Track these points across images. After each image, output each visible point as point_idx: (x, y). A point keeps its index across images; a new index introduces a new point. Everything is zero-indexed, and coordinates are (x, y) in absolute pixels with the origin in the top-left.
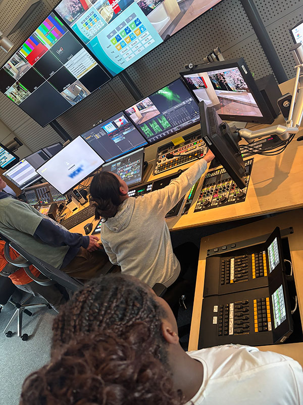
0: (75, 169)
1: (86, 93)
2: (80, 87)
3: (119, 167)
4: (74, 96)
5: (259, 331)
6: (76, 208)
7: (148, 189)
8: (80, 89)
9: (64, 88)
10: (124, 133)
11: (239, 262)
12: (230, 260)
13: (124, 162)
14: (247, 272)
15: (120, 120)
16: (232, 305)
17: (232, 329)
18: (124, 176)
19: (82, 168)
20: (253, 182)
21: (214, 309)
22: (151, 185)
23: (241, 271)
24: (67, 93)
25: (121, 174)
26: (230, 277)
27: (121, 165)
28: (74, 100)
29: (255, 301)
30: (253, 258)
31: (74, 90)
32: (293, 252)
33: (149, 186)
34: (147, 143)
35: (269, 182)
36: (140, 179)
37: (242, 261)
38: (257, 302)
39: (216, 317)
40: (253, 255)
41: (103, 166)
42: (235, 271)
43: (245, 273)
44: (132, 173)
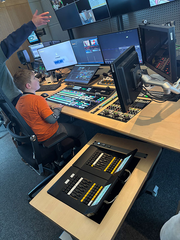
0: (59, 59)
1: (93, 20)
2: (91, 14)
3: (82, 70)
4: (86, 19)
5: (83, 202)
6: (50, 83)
7: (87, 90)
8: (91, 16)
9: (82, 11)
10: (94, 51)
11: (104, 157)
12: (101, 153)
13: (87, 68)
14: (104, 165)
15: (94, 41)
16: (82, 179)
17: (72, 192)
18: (81, 76)
19: (64, 61)
20: (140, 114)
21: (72, 175)
22: (91, 89)
23: (101, 162)
24: (83, 15)
25: (81, 74)
26: (93, 162)
27: (84, 70)
28: (85, 21)
29: (95, 184)
30: (113, 159)
31: (87, 15)
32: (137, 169)
33: (89, 88)
34: (103, 63)
35: (149, 119)
36: (88, 82)
37: (107, 157)
38: (95, 186)
39: (69, 180)
40: (115, 158)
41: (76, 65)
42: (98, 161)
43: (103, 165)
44: (86, 77)
